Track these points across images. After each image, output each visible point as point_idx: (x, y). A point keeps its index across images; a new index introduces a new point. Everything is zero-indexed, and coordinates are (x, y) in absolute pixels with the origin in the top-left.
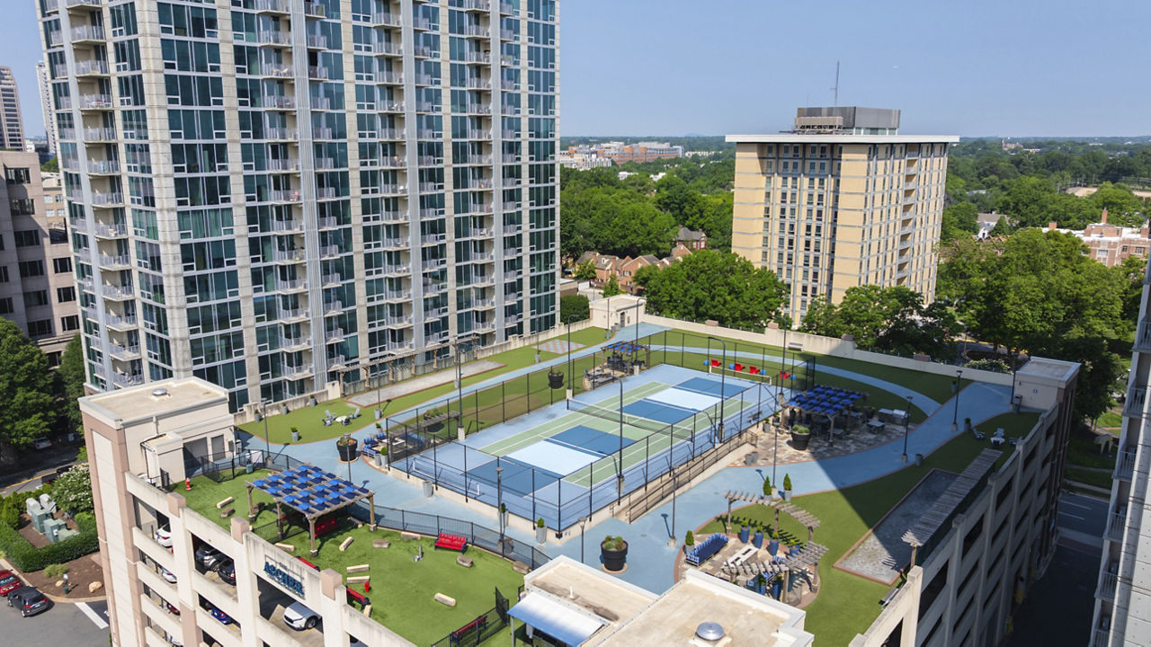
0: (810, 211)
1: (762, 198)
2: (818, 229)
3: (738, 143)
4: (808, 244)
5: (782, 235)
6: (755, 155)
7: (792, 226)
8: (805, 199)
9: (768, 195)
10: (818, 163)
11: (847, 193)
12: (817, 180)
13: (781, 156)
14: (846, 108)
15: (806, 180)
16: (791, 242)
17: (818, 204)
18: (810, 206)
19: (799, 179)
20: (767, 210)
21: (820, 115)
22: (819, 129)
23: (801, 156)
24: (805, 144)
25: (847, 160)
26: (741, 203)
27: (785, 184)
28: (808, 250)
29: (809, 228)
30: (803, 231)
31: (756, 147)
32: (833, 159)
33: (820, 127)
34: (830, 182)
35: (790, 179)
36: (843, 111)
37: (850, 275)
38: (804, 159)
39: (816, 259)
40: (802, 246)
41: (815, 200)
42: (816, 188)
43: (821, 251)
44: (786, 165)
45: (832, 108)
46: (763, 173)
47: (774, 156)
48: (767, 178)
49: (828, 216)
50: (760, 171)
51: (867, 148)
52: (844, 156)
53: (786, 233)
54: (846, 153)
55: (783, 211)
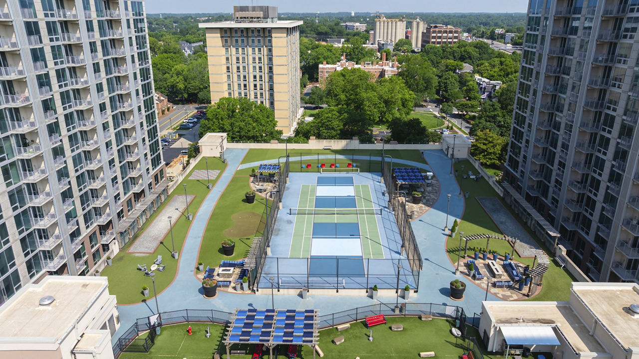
0: (254, 67)
1: (224, 61)
2: (261, 77)
3: (206, 28)
4: (255, 86)
5: (239, 82)
6: (219, 35)
7: (245, 77)
8: (251, 61)
9: (227, 59)
10: (256, 40)
11: (277, 56)
12: (257, 49)
13: (233, 36)
14: (262, 7)
15: (250, 50)
16: (245, 86)
17: (259, 63)
18: (254, 64)
19: (246, 49)
20: (228, 68)
21: (248, 11)
22: (251, 19)
23: (245, 35)
24: (247, 29)
25: (275, 37)
26: (213, 65)
27: (237, 52)
28: (256, 89)
29: (255, 77)
30: (252, 79)
31: (218, 31)
32: (266, 37)
33: (252, 18)
34: (265, 50)
35: (240, 49)
36: (261, 8)
37: (283, 101)
38: (247, 37)
39: (262, 94)
40: (252, 87)
41: (257, 61)
42: (257, 54)
43: (264, 89)
44: (237, 41)
45: (255, 7)
46: (223, 46)
47: (229, 36)
48: (226, 49)
49: (266, 69)
50: (222, 45)
51: (286, 30)
52: (273, 35)
53: (242, 81)
54: (274, 33)
55: (238, 68)
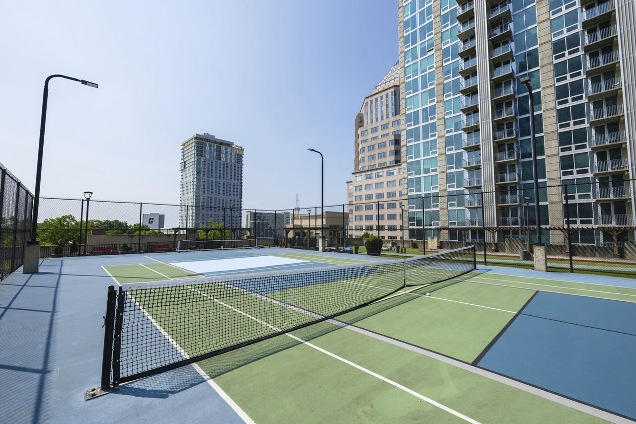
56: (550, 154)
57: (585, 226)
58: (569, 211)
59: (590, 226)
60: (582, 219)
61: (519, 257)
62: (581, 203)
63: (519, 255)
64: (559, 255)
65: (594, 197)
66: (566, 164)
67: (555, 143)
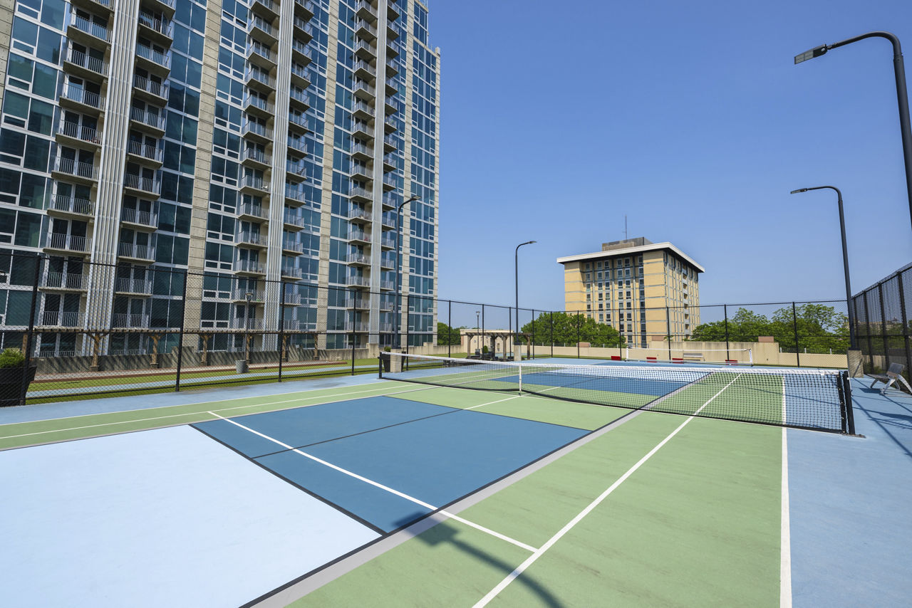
0: (621, 303)
1: (585, 299)
2: (629, 315)
4: (622, 327)
6: (578, 270)
7: (609, 317)
8: (617, 296)
9: (589, 296)
10: (623, 271)
11: (651, 287)
12: (624, 283)
13: (596, 269)
15: (616, 284)
17: (627, 298)
18: (621, 300)
19: (610, 283)
20: (590, 306)
23: (611, 268)
24: (613, 260)
25: (648, 263)
26: (571, 302)
27: (600, 288)
28: (623, 331)
29: (621, 316)
30: (618, 318)
31: (578, 264)
32: (635, 267)
34: (635, 282)
35: (604, 285)
38: (613, 269)
41: (625, 296)
42: (624, 287)
43: (634, 331)
44: (600, 276)
46: (584, 282)
47: (591, 269)
48: (587, 285)
49: (636, 305)
50: (582, 281)
51: (662, 253)
52: (644, 262)
53: (605, 320)
54: (646, 258)
55: (601, 306)
56: (195, 235)
57: (220, 329)
58: (208, 311)
59: (224, 329)
60: (219, 321)
61: (235, 370)
62: (221, 303)
63: (235, 368)
64: (222, 365)
65: (233, 298)
66: (212, 252)
67: (204, 224)
